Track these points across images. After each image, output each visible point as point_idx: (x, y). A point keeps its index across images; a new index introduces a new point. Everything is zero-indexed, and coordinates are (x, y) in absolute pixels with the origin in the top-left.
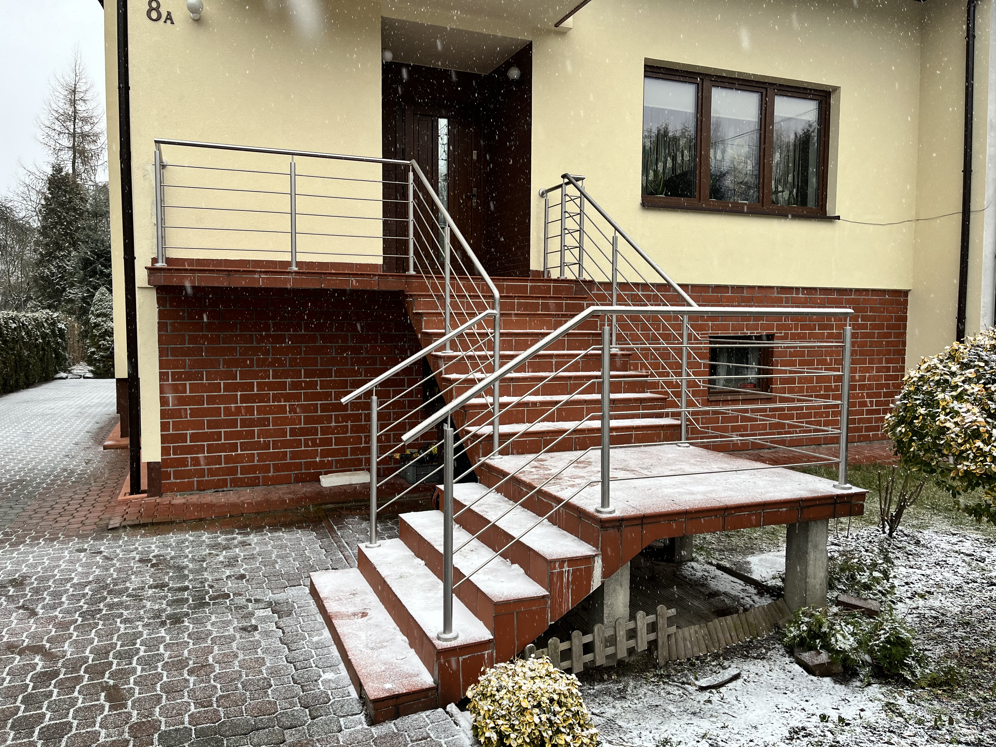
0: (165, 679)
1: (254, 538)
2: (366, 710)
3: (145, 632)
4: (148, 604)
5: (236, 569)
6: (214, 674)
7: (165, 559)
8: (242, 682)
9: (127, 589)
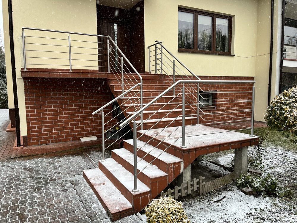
0: (38, 210)
1: (61, 159)
2: (110, 217)
3: (29, 194)
4: (29, 184)
5: (57, 170)
6: (55, 207)
7: (32, 168)
8: (66, 210)
9: (20, 179)
